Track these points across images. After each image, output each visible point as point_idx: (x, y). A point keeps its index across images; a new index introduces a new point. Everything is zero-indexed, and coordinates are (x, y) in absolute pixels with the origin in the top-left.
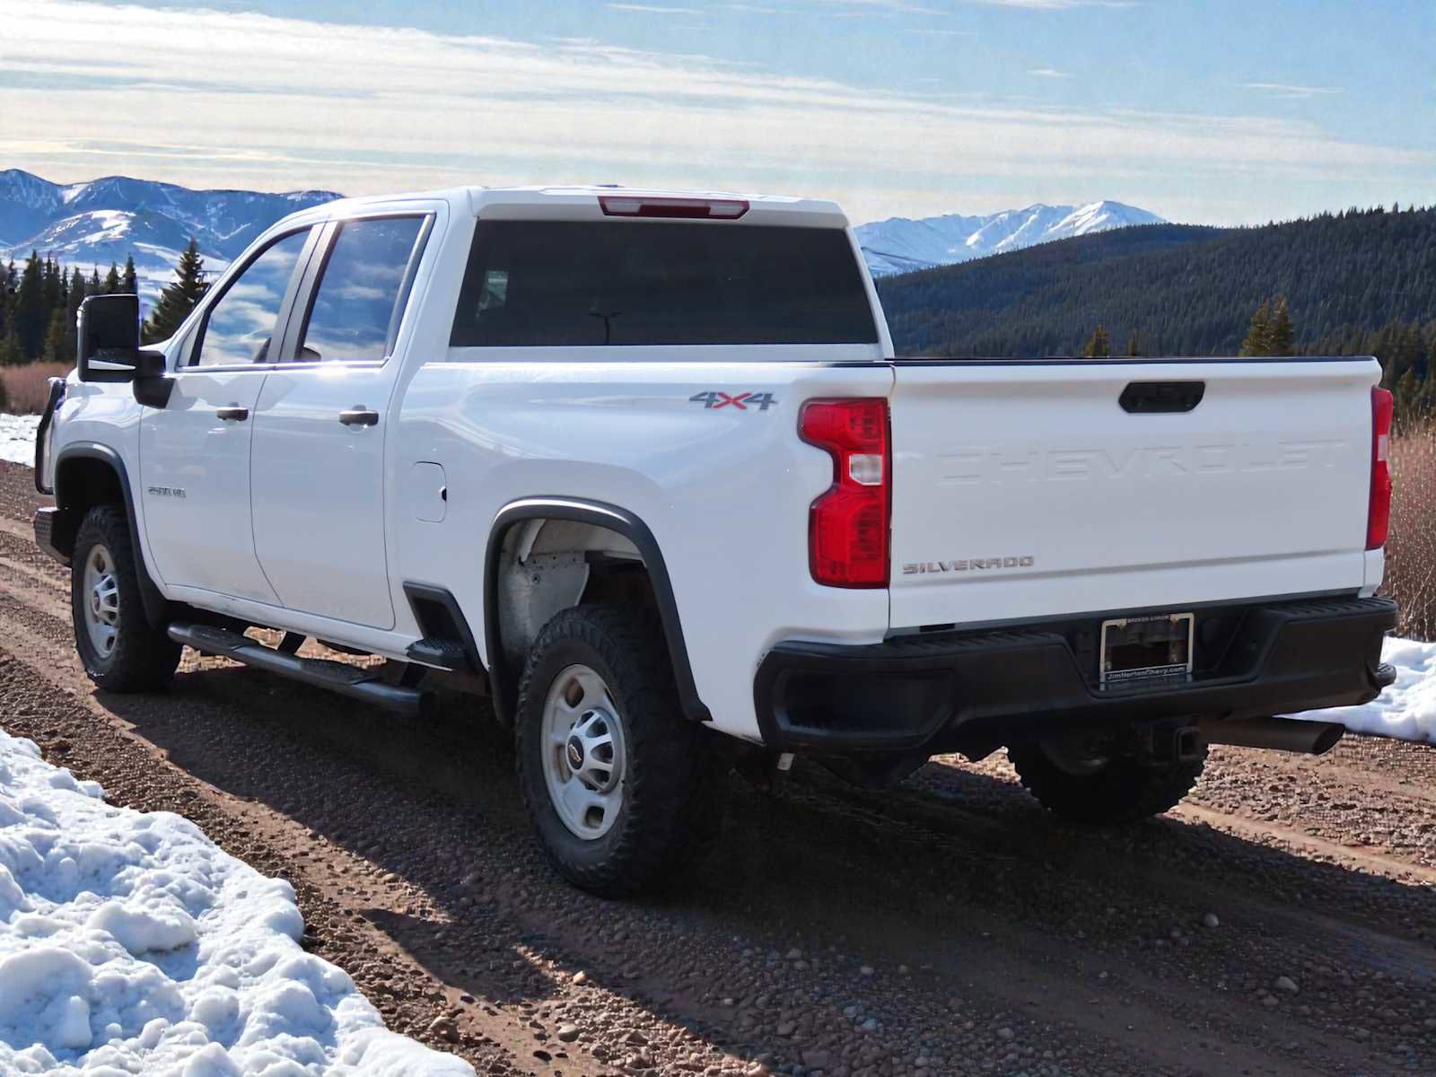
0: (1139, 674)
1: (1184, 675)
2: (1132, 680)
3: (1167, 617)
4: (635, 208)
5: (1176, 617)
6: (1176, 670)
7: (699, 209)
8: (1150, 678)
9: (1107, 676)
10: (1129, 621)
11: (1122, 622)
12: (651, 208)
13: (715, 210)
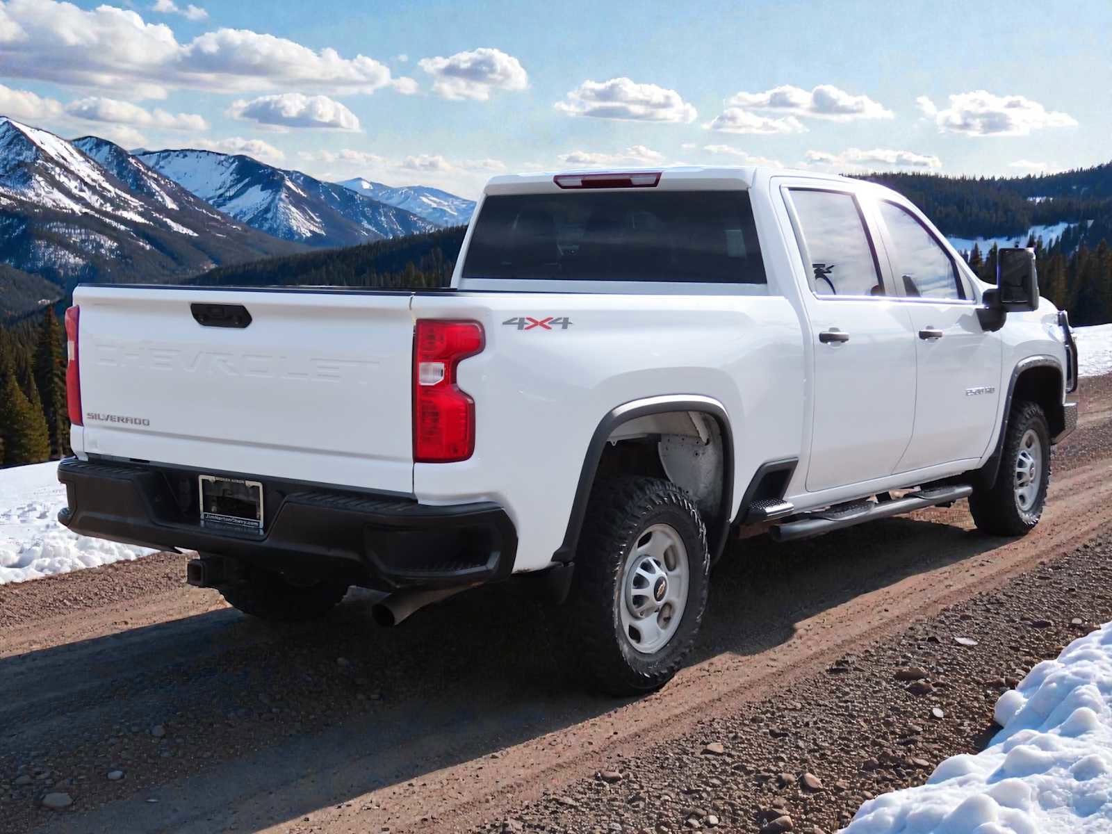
0: (227, 520)
1: (258, 528)
2: (222, 523)
3: (243, 482)
4: (578, 182)
5: (249, 483)
6: (252, 523)
7: (623, 181)
8: (235, 525)
9: (206, 515)
10: (218, 479)
11: (212, 479)
12: (590, 182)
13: (635, 180)
